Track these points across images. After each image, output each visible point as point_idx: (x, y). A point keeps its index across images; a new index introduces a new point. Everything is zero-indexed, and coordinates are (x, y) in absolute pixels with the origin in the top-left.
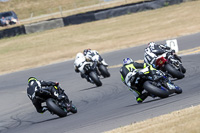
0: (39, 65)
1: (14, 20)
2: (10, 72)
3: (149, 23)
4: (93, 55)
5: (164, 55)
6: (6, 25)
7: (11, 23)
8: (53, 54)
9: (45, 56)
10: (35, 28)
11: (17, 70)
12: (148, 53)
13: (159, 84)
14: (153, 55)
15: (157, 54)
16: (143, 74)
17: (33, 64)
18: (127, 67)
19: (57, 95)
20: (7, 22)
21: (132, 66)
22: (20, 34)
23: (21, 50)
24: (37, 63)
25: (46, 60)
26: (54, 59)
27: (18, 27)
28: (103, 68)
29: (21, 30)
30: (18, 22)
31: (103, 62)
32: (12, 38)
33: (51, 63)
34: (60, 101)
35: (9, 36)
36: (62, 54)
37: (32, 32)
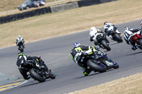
0: (61, 35)
1: (43, 3)
2: (40, 40)
3: (138, 5)
4: (109, 26)
5: (138, 33)
6: (37, 6)
7: (41, 5)
8: (71, 27)
9: (65, 28)
10: (58, 9)
11: (45, 39)
12: (127, 31)
13: (99, 62)
14: (130, 33)
15: (133, 32)
16: (87, 55)
17: (56, 34)
18: (76, 49)
19: (38, 66)
20: (38, 5)
21: (79, 49)
22: (47, 12)
23: (48, 24)
24: (59, 33)
25: (66, 31)
26: (71, 31)
27: (46, 8)
28: (117, 36)
29: (48, 10)
30: (46, 5)
31: (117, 31)
32: (41, 16)
33: (70, 33)
34: (40, 70)
35: (39, 14)
36: (77, 27)
37: (56, 11)
